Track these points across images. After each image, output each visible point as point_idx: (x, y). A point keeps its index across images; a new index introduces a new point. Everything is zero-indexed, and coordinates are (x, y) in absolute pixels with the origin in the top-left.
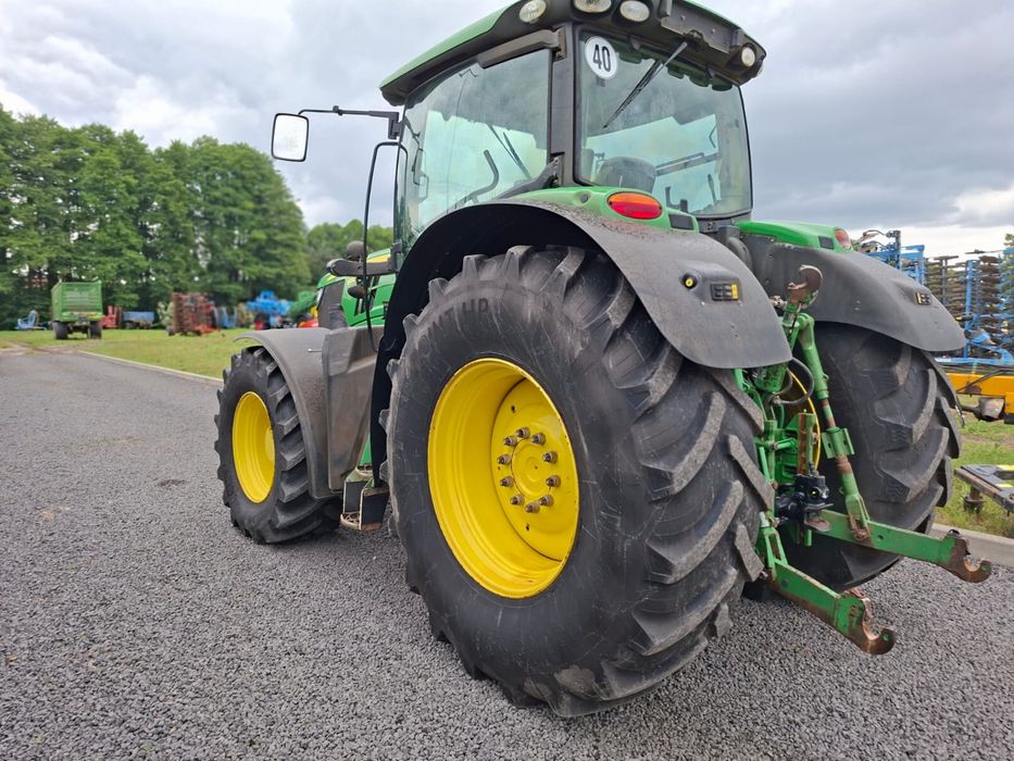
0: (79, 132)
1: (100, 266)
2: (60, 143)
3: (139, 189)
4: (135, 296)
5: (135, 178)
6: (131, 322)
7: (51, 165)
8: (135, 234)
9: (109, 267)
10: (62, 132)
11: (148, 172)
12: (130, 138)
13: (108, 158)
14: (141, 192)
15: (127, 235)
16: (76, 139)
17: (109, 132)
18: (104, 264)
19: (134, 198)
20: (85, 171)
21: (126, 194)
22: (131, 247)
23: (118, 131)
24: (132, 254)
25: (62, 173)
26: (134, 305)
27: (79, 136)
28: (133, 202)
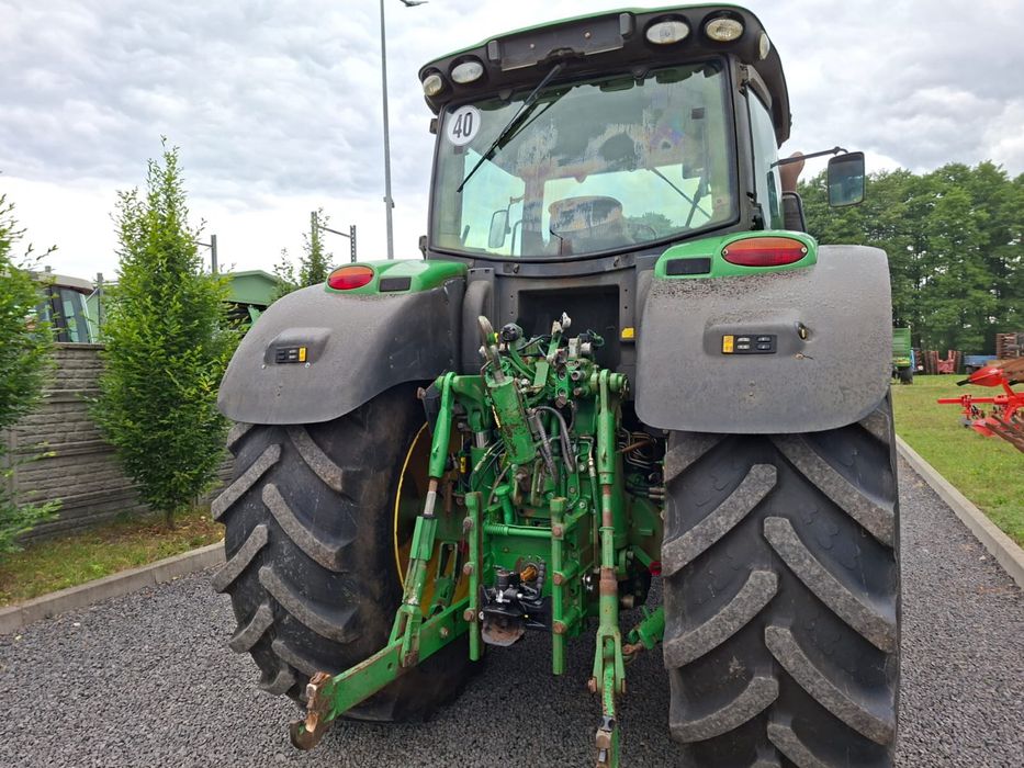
0: (931, 177)
1: (943, 309)
2: (912, 191)
3: (993, 222)
4: (981, 339)
5: (988, 211)
6: (970, 366)
7: (900, 215)
8: (984, 272)
9: (951, 310)
10: (916, 179)
11: (1004, 202)
12: (987, 170)
13: (957, 197)
14: (994, 225)
15: (974, 275)
16: (928, 185)
17: (964, 169)
18: (947, 307)
19: (986, 234)
20: (933, 215)
21: (977, 230)
22: (979, 287)
23: (973, 166)
24: (980, 294)
25: (911, 222)
26: (979, 349)
27: (932, 181)
28: (983, 238)
